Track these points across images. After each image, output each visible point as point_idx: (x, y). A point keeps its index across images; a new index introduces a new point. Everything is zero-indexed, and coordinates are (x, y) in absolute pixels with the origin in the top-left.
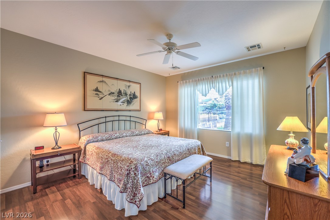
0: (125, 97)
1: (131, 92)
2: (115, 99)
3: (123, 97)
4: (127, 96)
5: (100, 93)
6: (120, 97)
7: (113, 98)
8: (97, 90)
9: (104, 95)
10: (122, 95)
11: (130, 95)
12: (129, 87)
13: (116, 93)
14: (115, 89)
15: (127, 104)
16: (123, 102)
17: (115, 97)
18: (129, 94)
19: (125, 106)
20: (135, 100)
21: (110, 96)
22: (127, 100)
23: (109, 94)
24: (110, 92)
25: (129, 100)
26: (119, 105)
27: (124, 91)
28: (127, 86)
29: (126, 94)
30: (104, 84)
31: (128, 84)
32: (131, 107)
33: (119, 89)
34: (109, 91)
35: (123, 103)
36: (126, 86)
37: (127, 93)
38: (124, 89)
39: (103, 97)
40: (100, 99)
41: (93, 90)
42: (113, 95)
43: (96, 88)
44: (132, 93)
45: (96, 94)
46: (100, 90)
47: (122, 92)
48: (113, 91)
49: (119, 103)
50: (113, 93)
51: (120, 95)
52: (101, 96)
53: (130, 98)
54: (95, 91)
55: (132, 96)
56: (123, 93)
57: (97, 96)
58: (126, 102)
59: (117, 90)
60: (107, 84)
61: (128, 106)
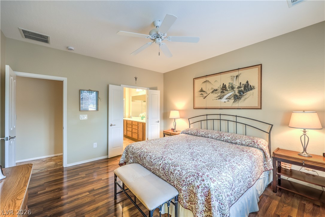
0: (231, 92)
1: (240, 83)
2: (218, 96)
3: (227, 92)
4: (235, 89)
5: (204, 93)
6: (224, 92)
7: (216, 95)
8: (202, 91)
9: (208, 94)
10: (227, 90)
11: (239, 87)
12: (236, 78)
13: (220, 89)
14: (218, 85)
15: (233, 101)
16: (229, 98)
17: (218, 93)
18: (236, 87)
19: (231, 103)
20: (249, 92)
21: (213, 94)
22: (234, 95)
23: (212, 92)
24: (213, 90)
25: (238, 94)
26: (224, 102)
27: (229, 85)
28: (234, 77)
29: (232, 88)
30: (207, 83)
31: (236, 73)
32: (241, 103)
33: (223, 84)
34: (212, 88)
35: (228, 100)
36: (232, 77)
37: (234, 86)
38: (229, 82)
39: (207, 96)
40: (204, 98)
41: (199, 92)
42: (216, 92)
43: (201, 89)
44: (242, 84)
45: (201, 94)
46: (204, 90)
47: (227, 86)
48: (216, 88)
49: (224, 100)
50: (217, 90)
51: (225, 91)
52: (205, 95)
53: (240, 92)
54: (201, 92)
55: (243, 89)
56: (228, 88)
57: (202, 96)
58: (233, 98)
59: (220, 85)
60: (210, 82)
61: (236, 103)
